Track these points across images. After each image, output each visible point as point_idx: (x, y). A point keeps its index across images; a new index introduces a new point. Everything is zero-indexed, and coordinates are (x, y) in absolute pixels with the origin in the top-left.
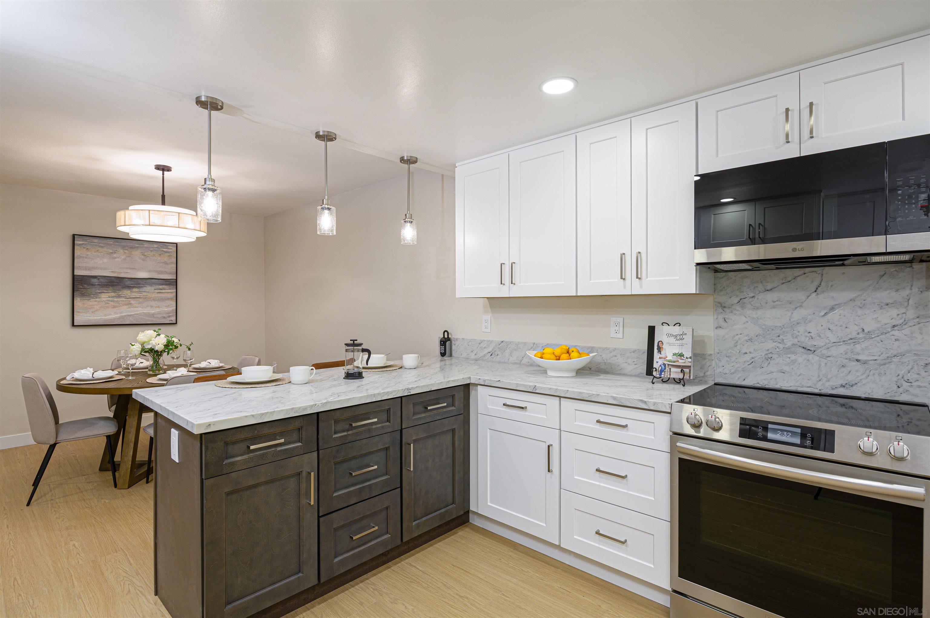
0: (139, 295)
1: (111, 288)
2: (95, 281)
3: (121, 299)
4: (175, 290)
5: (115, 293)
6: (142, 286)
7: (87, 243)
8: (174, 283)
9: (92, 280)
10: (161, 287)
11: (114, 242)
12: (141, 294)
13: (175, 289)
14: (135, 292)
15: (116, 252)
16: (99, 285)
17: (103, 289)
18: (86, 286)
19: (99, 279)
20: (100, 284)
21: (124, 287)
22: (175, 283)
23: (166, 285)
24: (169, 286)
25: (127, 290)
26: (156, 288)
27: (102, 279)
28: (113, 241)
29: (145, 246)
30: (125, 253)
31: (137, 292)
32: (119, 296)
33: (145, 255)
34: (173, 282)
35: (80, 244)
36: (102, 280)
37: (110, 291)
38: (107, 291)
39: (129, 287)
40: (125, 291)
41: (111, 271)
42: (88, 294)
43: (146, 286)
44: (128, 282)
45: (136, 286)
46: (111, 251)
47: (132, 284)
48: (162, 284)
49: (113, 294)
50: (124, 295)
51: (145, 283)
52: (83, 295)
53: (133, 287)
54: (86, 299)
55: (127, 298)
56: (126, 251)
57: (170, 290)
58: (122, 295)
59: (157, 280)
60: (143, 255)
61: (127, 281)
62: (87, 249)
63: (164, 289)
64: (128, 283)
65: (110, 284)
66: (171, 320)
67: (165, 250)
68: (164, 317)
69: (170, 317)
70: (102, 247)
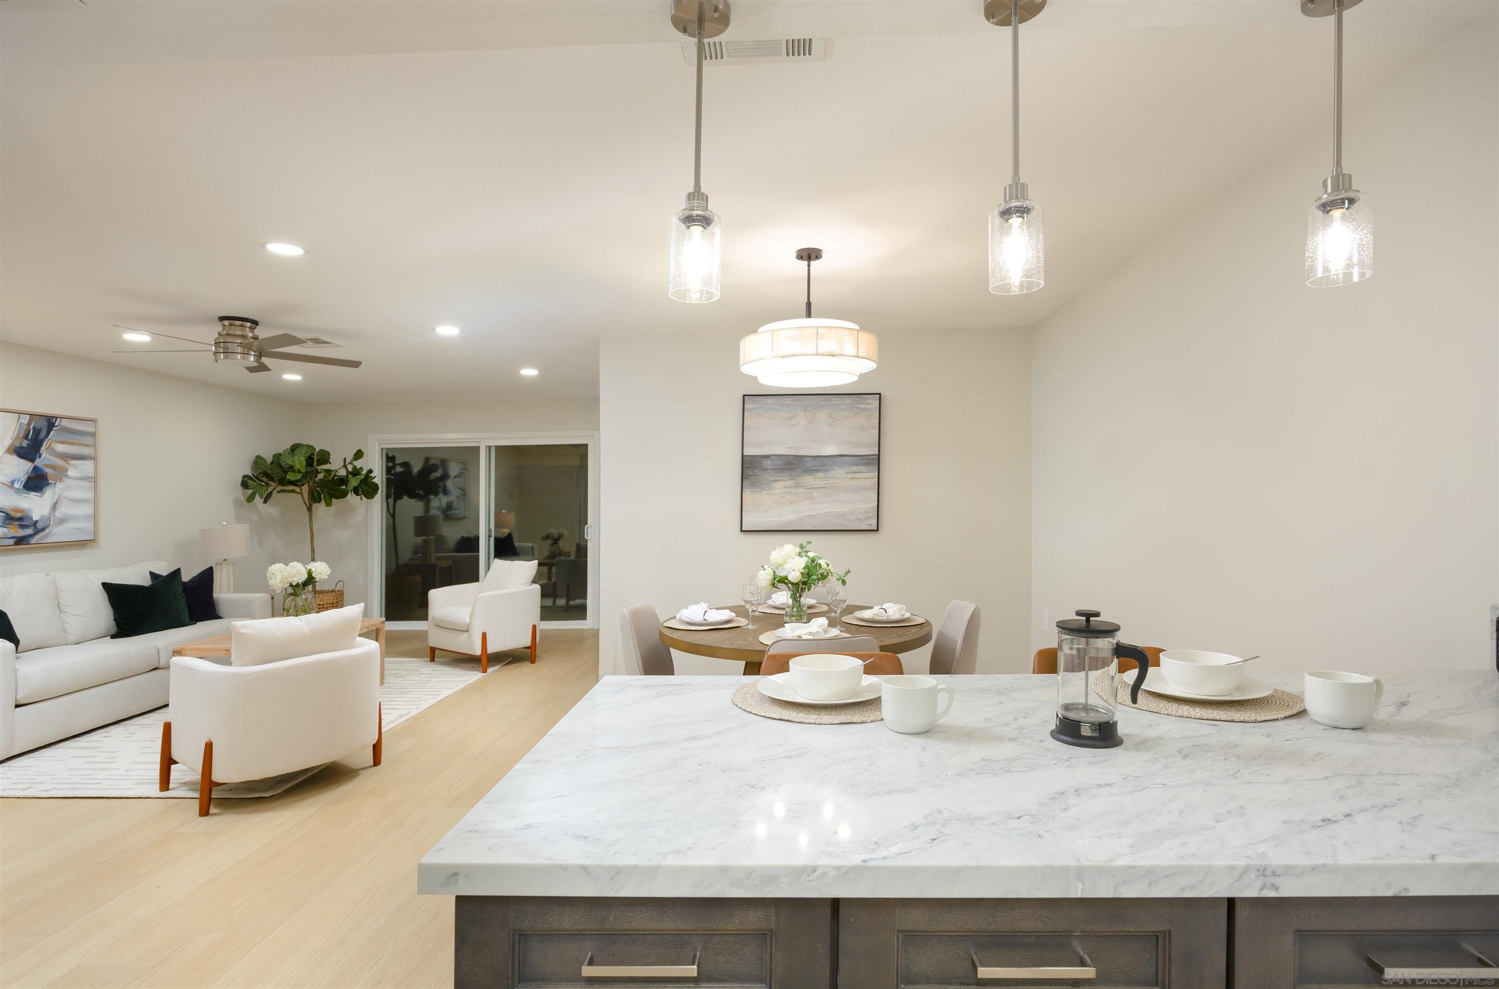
0: (826, 482)
1: (787, 473)
2: (767, 463)
3: (800, 491)
4: (877, 474)
5: (793, 480)
6: (829, 468)
7: (759, 406)
8: (876, 461)
9: (765, 462)
10: (855, 469)
11: (793, 401)
12: (827, 482)
13: (877, 471)
14: (819, 478)
15: (795, 416)
16: (773, 469)
17: (778, 475)
18: (757, 471)
19: (773, 460)
20: (774, 467)
21: (805, 471)
22: (877, 462)
23: (864, 464)
24: (867, 467)
25: (809, 476)
26: (848, 471)
27: (777, 459)
28: (791, 399)
29: (834, 402)
30: (807, 416)
31: (822, 478)
32: (798, 486)
33: (834, 418)
34: (873, 459)
35: (751, 409)
36: (776, 461)
37: (786, 478)
38: (782, 478)
39: (812, 471)
40: (806, 477)
41: (788, 447)
42: (759, 483)
43: (835, 468)
44: (810, 462)
45: (820, 468)
46: (788, 416)
47: (815, 466)
48: (857, 465)
49: (790, 483)
50: (804, 484)
51: (833, 462)
52: (753, 485)
53: (817, 470)
54: (756, 491)
55: (809, 489)
56: (807, 414)
57: (868, 474)
58: (802, 484)
59: (849, 458)
60: (830, 418)
61: (808, 461)
62: (759, 415)
63: (860, 472)
64: (810, 464)
65: (786, 467)
66: (870, 525)
67: (862, 406)
68: (860, 520)
69: (867, 518)
70: (777, 410)
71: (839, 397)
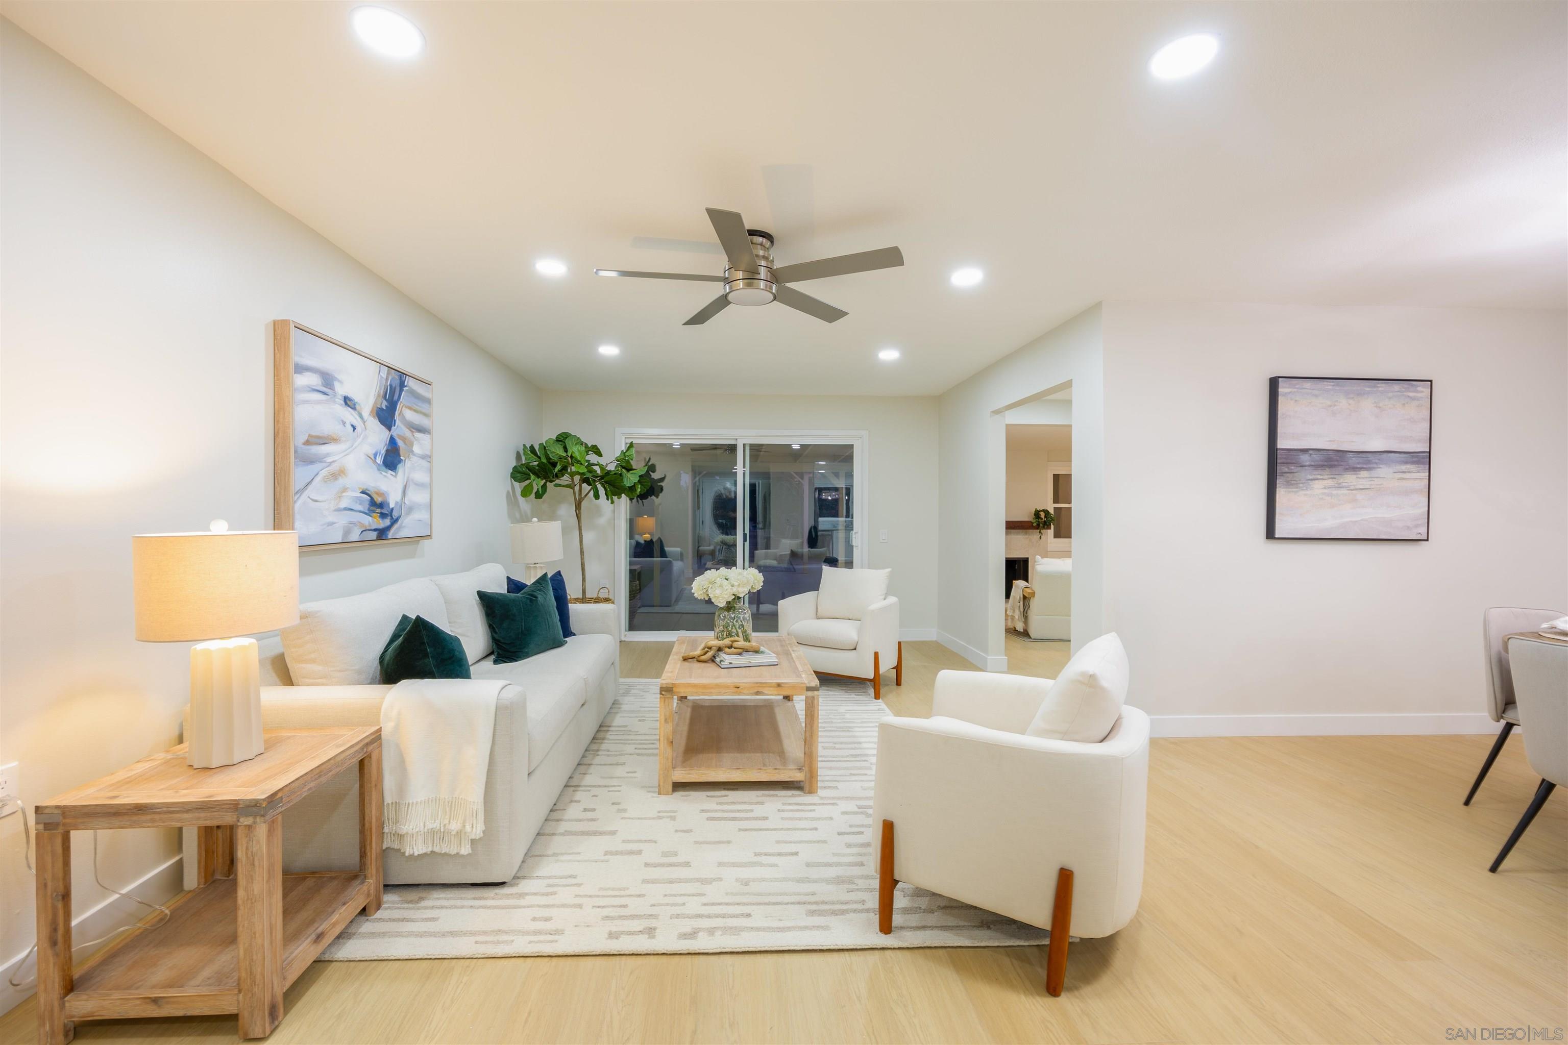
0: (1370, 483)
1: (1328, 471)
2: (1305, 458)
3: (1342, 492)
4: (1428, 474)
5: (1334, 480)
6: (1375, 466)
7: (1296, 390)
8: (1425, 459)
9: (1301, 456)
10: (1404, 467)
11: (1333, 386)
12: (1372, 482)
13: (1428, 471)
14: (1363, 478)
15: (1336, 403)
16: (1312, 466)
17: (1317, 473)
18: (1293, 467)
19: (1311, 454)
20: (1313, 464)
21: (1347, 469)
22: (1428, 460)
23: (1413, 463)
24: (1417, 466)
25: (1351, 474)
26: (1396, 471)
27: (1316, 454)
28: (1333, 384)
29: (1380, 389)
30: (1350, 404)
31: (1366, 478)
32: (1339, 487)
33: (1380, 407)
34: (1424, 458)
35: (1286, 394)
36: (1315, 456)
37: (1326, 477)
38: (1322, 477)
39: (1355, 469)
40: (1348, 476)
41: (1328, 440)
42: (1295, 482)
43: (1381, 466)
44: (1354, 458)
45: (1365, 466)
46: (1329, 403)
47: (1358, 463)
48: (1406, 463)
49: (1330, 482)
50: (1346, 484)
51: (1379, 460)
52: (1289, 484)
53: (1361, 469)
54: (1292, 491)
55: (1352, 490)
56: (1351, 401)
57: (1418, 474)
58: (1344, 484)
59: (1397, 455)
60: (1376, 407)
61: (1351, 457)
62: (1296, 401)
63: (1409, 472)
64: (1353, 460)
65: (1326, 463)
66: (1420, 533)
67: (1411, 394)
68: (1408, 528)
69: (1417, 526)
70: (1316, 396)
71: (1385, 383)
